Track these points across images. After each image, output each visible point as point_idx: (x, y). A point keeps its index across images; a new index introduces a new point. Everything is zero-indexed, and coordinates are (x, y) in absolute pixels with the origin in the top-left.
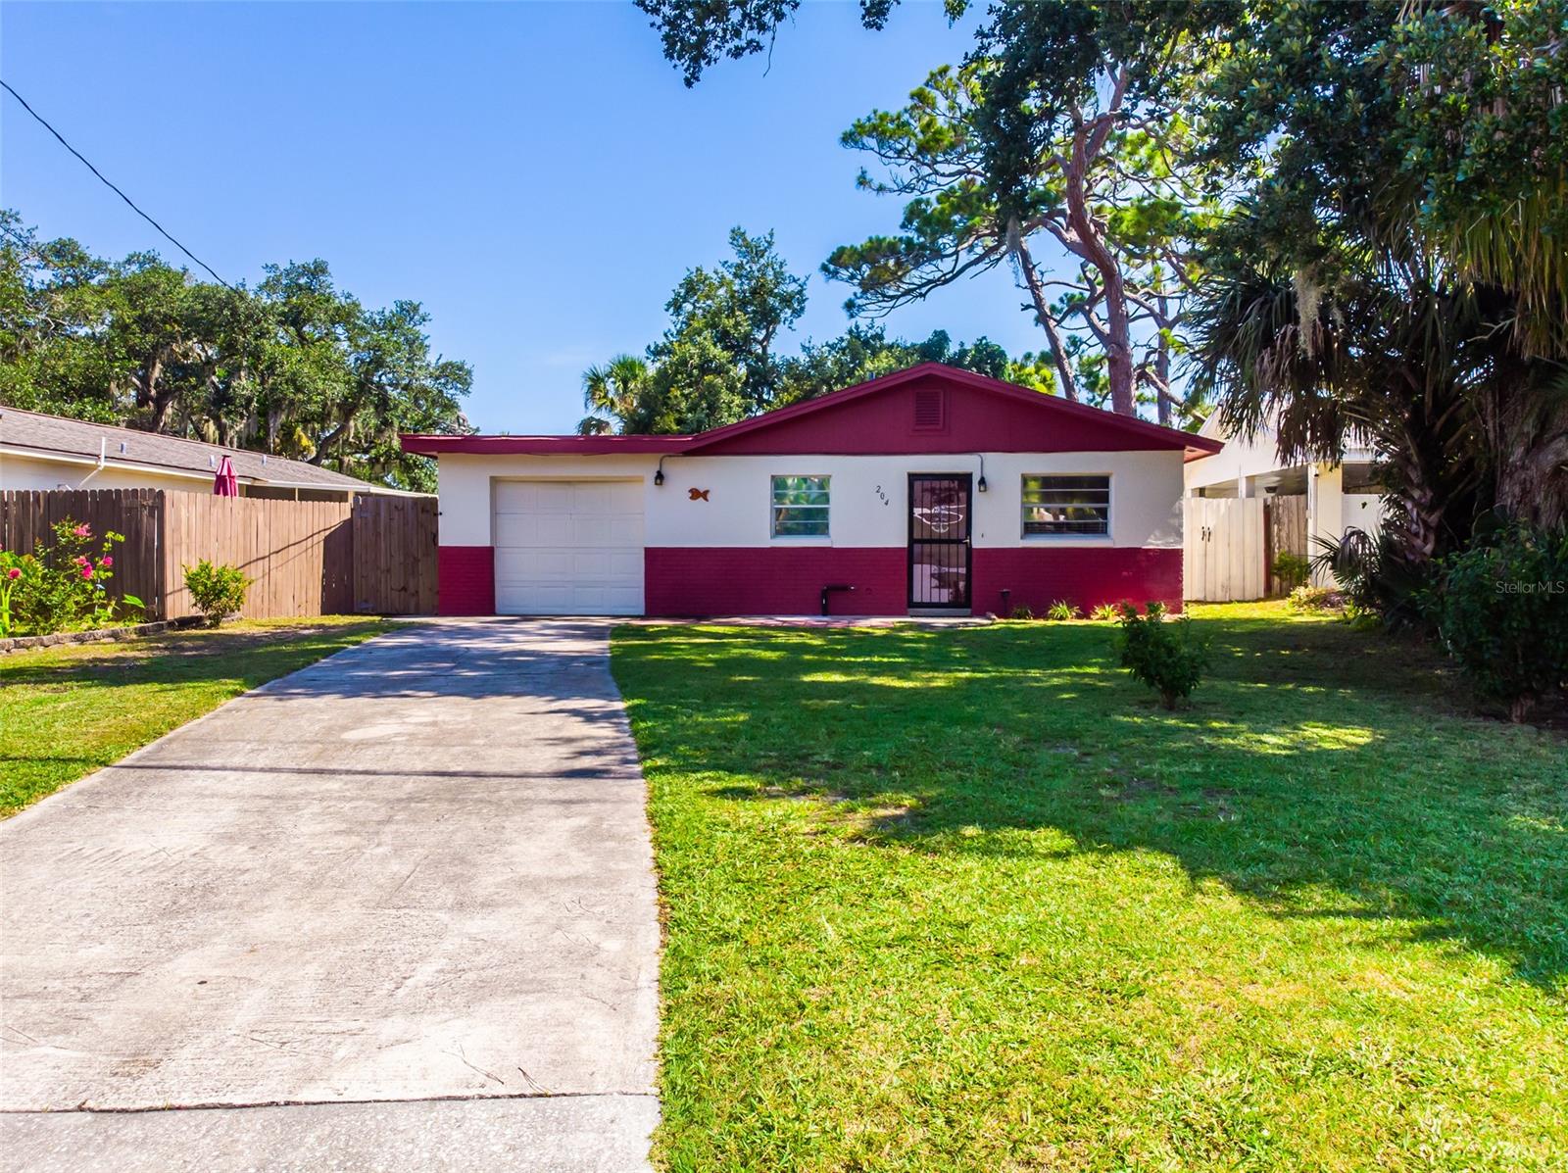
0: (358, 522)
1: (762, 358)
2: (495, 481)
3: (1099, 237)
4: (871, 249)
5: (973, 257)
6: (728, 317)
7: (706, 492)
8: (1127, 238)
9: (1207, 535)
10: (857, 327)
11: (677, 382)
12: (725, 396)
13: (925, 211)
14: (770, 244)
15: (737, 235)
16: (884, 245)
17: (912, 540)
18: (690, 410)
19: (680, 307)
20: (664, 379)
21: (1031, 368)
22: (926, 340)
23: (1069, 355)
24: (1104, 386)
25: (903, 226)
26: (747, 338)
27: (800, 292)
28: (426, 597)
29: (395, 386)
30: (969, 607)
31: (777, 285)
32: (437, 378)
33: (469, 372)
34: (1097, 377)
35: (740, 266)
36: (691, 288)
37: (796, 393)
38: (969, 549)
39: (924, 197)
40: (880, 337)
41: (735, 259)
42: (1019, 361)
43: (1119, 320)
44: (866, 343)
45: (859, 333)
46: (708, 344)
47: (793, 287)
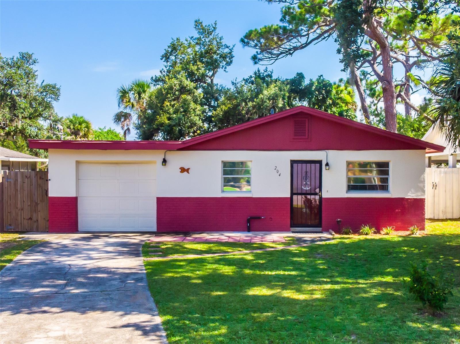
0: (6, 184)
1: (211, 85)
2: (78, 163)
3: (379, 28)
4: (266, 32)
5: (316, 35)
6: (193, 65)
7: (189, 169)
8: (392, 30)
9: (435, 186)
10: (259, 71)
11: (168, 98)
12: (192, 105)
13: (292, 13)
14: (215, 28)
15: (198, 24)
16: (272, 30)
17: (292, 194)
18: (175, 113)
19: (169, 58)
20: (161, 96)
21: (342, 87)
22: (293, 77)
23: (361, 80)
24: (379, 95)
25: (281, 20)
26: (204, 76)
27: (230, 53)
28: (42, 223)
29: (19, 96)
30: (321, 227)
31: (218, 48)
32: (42, 93)
33: (58, 89)
34: (375, 91)
35: (199, 39)
36: (174, 48)
37: (229, 106)
38: (321, 198)
39: (292, 6)
40: (270, 76)
41: (197, 36)
42: (337, 83)
43: (388, 70)
44: (263, 79)
45: (259, 74)
46: (184, 79)
47: (227, 50)
